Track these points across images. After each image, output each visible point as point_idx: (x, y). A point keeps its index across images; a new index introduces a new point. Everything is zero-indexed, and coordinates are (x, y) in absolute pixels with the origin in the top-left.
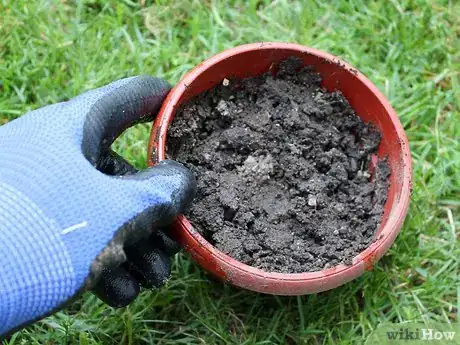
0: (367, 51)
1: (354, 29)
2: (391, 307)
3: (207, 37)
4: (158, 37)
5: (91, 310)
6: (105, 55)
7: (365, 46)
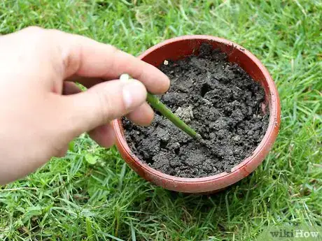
0: (282, 39)
1: (273, 25)
2: (288, 209)
3: (176, 27)
4: (143, 27)
5: (94, 203)
6: (109, 37)
7: (280, 36)
